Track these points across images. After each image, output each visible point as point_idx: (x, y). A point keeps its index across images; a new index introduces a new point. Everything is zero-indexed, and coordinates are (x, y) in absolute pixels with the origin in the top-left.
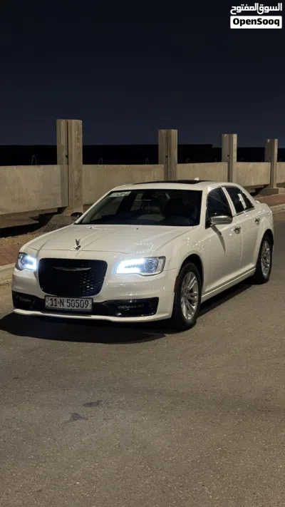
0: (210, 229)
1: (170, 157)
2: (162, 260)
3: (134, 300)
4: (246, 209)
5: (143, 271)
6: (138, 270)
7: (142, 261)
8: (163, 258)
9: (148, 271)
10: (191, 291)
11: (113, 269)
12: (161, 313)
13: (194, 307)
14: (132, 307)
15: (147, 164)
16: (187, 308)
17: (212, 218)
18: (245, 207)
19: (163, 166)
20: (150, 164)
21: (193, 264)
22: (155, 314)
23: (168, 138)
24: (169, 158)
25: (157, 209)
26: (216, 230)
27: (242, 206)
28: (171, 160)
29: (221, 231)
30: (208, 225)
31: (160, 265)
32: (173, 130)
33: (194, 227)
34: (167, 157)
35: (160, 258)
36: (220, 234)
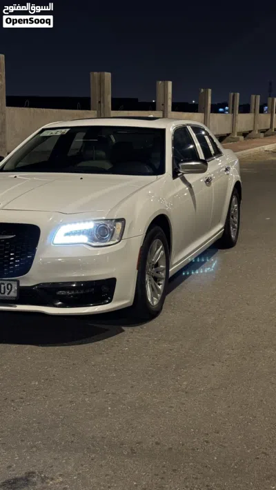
0: (178, 179)
1: (104, 102)
2: (119, 225)
3: (78, 283)
4: (215, 155)
5: (94, 240)
6: (84, 239)
7: (90, 225)
8: (122, 220)
9: (101, 240)
10: (157, 265)
11: (48, 238)
12: (119, 300)
13: (160, 287)
14: (77, 292)
15: (79, 109)
16: (153, 290)
17: (180, 165)
18: (213, 152)
19: (96, 112)
20: (82, 109)
21: (160, 228)
22: (110, 301)
23: (101, 81)
24: (102, 104)
25: (103, 154)
26: (184, 180)
27: (210, 151)
28: (104, 106)
29: (190, 181)
30: (175, 174)
31: (118, 231)
32: (106, 73)
33: (159, 176)
34: (100, 102)
35: (118, 220)
36: (190, 186)
